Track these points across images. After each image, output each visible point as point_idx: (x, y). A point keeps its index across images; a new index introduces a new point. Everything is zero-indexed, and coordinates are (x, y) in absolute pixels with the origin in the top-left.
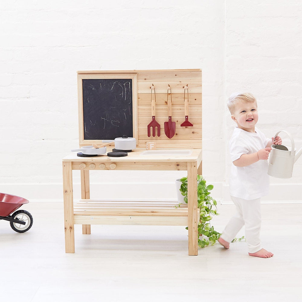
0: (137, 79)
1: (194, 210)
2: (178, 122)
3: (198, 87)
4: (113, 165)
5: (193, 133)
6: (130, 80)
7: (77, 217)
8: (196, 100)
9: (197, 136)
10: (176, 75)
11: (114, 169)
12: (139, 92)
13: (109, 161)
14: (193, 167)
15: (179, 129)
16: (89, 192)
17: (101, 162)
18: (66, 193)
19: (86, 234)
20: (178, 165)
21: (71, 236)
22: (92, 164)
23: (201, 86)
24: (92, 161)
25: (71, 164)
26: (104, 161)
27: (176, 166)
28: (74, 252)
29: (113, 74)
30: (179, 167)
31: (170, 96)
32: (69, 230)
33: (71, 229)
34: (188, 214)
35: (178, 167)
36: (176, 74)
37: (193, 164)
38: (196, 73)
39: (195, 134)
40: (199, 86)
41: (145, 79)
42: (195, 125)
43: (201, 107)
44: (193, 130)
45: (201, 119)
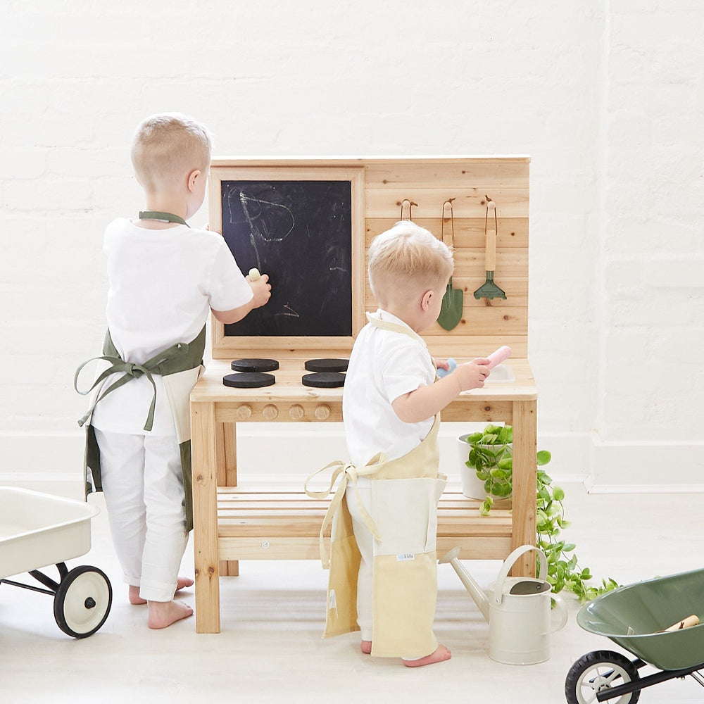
0: (363, 182)
1: (527, 520)
2: (468, 292)
3: (518, 201)
4: (323, 409)
5: (506, 318)
6: (347, 185)
7: (226, 541)
8: (513, 234)
9: (514, 325)
10: (464, 172)
11: (325, 421)
12: (370, 214)
13: (314, 400)
14: (527, 413)
15: (472, 309)
16: (235, 468)
17: (291, 402)
18: (200, 481)
19: (228, 575)
20: (488, 409)
21: (211, 591)
22: (271, 408)
23: (528, 199)
24: (269, 401)
25: (212, 406)
26: (301, 400)
27: (483, 410)
28: (219, 630)
29: (302, 169)
30: (491, 414)
31: (448, 225)
32: (206, 575)
33: (213, 572)
34: (511, 532)
35: (488, 413)
36: (465, 169)
37: (526, 406)
38: (517, 167)
39: (510, 321)
40: (523, 199)
41: (385, 182)
42: (512, 298)
43: (527, 253)
44: (505, 311)
45: (527, 283)
